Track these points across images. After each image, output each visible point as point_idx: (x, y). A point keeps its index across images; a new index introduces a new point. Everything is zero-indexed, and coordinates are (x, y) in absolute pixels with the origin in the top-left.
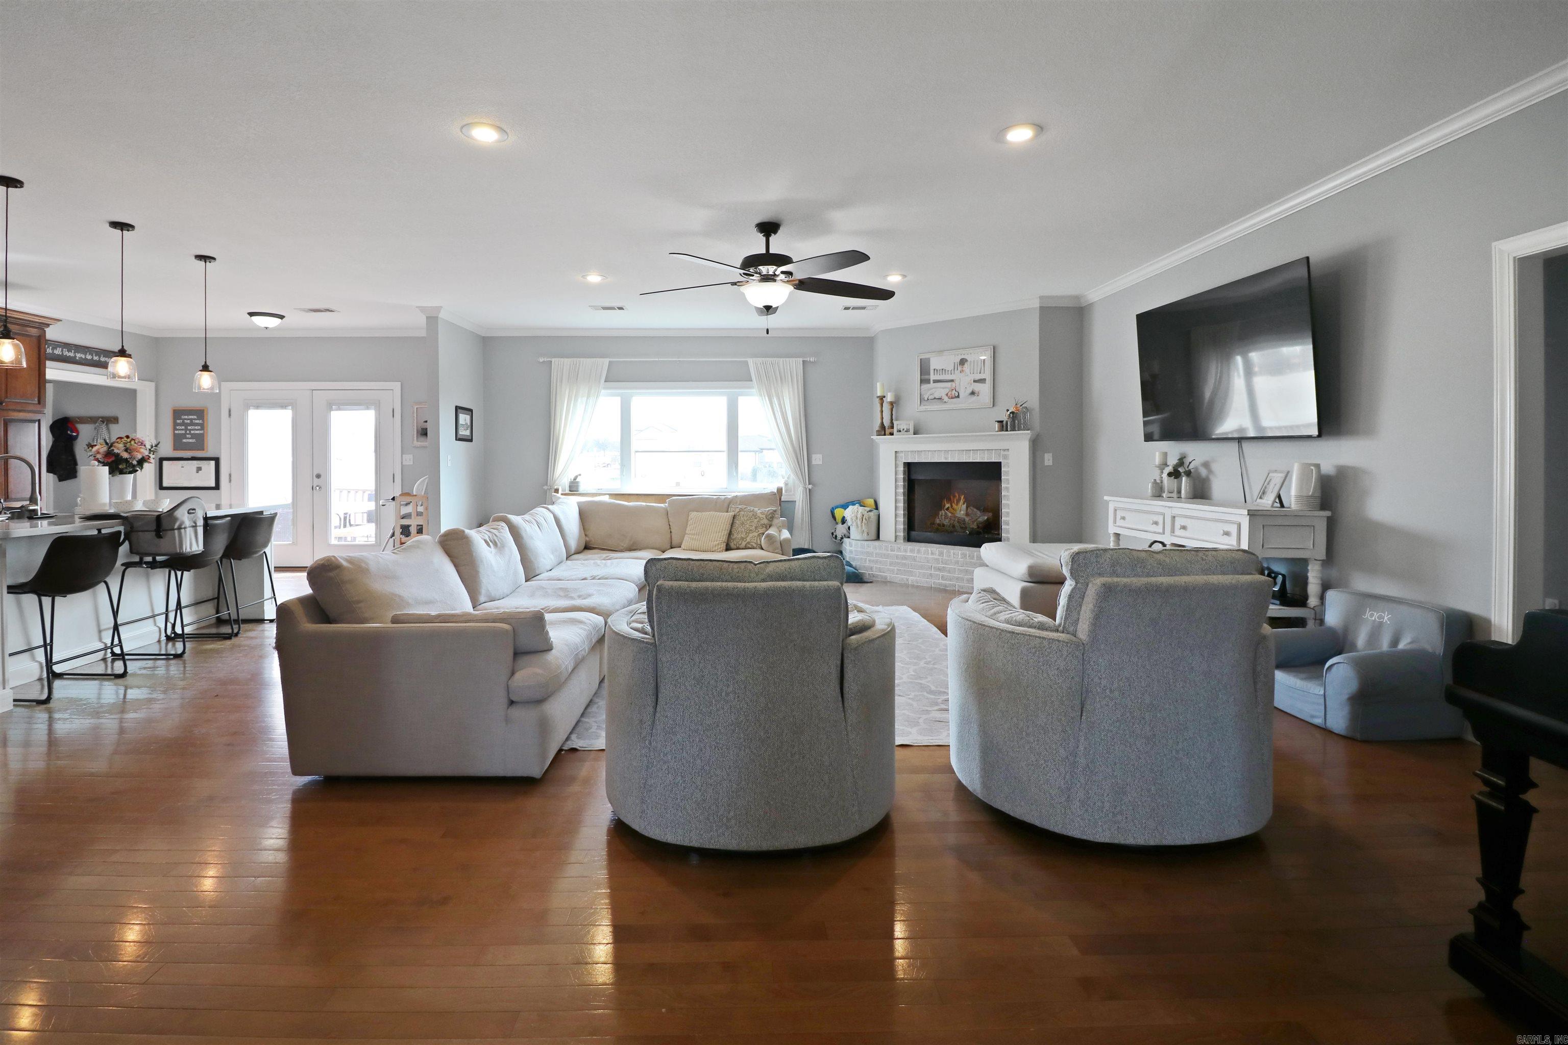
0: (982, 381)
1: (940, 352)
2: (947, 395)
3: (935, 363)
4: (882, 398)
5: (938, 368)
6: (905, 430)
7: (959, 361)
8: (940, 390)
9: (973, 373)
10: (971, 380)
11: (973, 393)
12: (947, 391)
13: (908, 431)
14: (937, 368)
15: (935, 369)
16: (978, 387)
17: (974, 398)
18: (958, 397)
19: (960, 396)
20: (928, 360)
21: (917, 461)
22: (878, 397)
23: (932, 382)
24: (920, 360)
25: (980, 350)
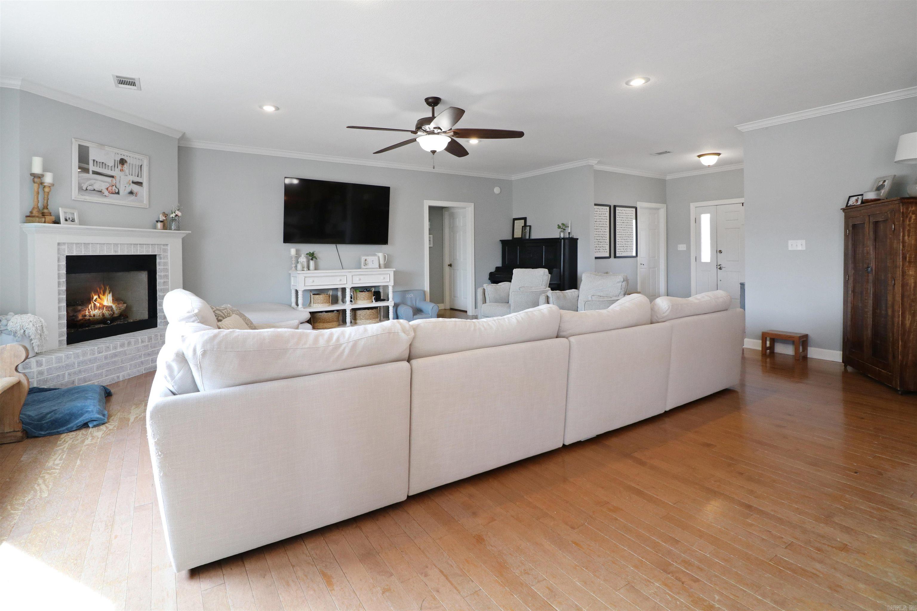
0: (140, 184)
1: (102, 145)
2: (107, 189)
3: (93, 155)
4: (37, 178)
5: (99, 160)
6: (71, 219)
7: (119, 160)
8: (101, 183)
9: (132, 175)
10: (130, 181)
11: (131, 193)
12: (107, 185)
13: (73, 221)
14: (97, 159)
15: (94, 160)
16: (135, 188)
17: (132, 197)
18: (118, 193)
19: (121, 192)
20: (88, 148)
21: (83, 254)
22: (32, 174)
23: (91, 172)
24: (80, 146)
25: (137, 156)
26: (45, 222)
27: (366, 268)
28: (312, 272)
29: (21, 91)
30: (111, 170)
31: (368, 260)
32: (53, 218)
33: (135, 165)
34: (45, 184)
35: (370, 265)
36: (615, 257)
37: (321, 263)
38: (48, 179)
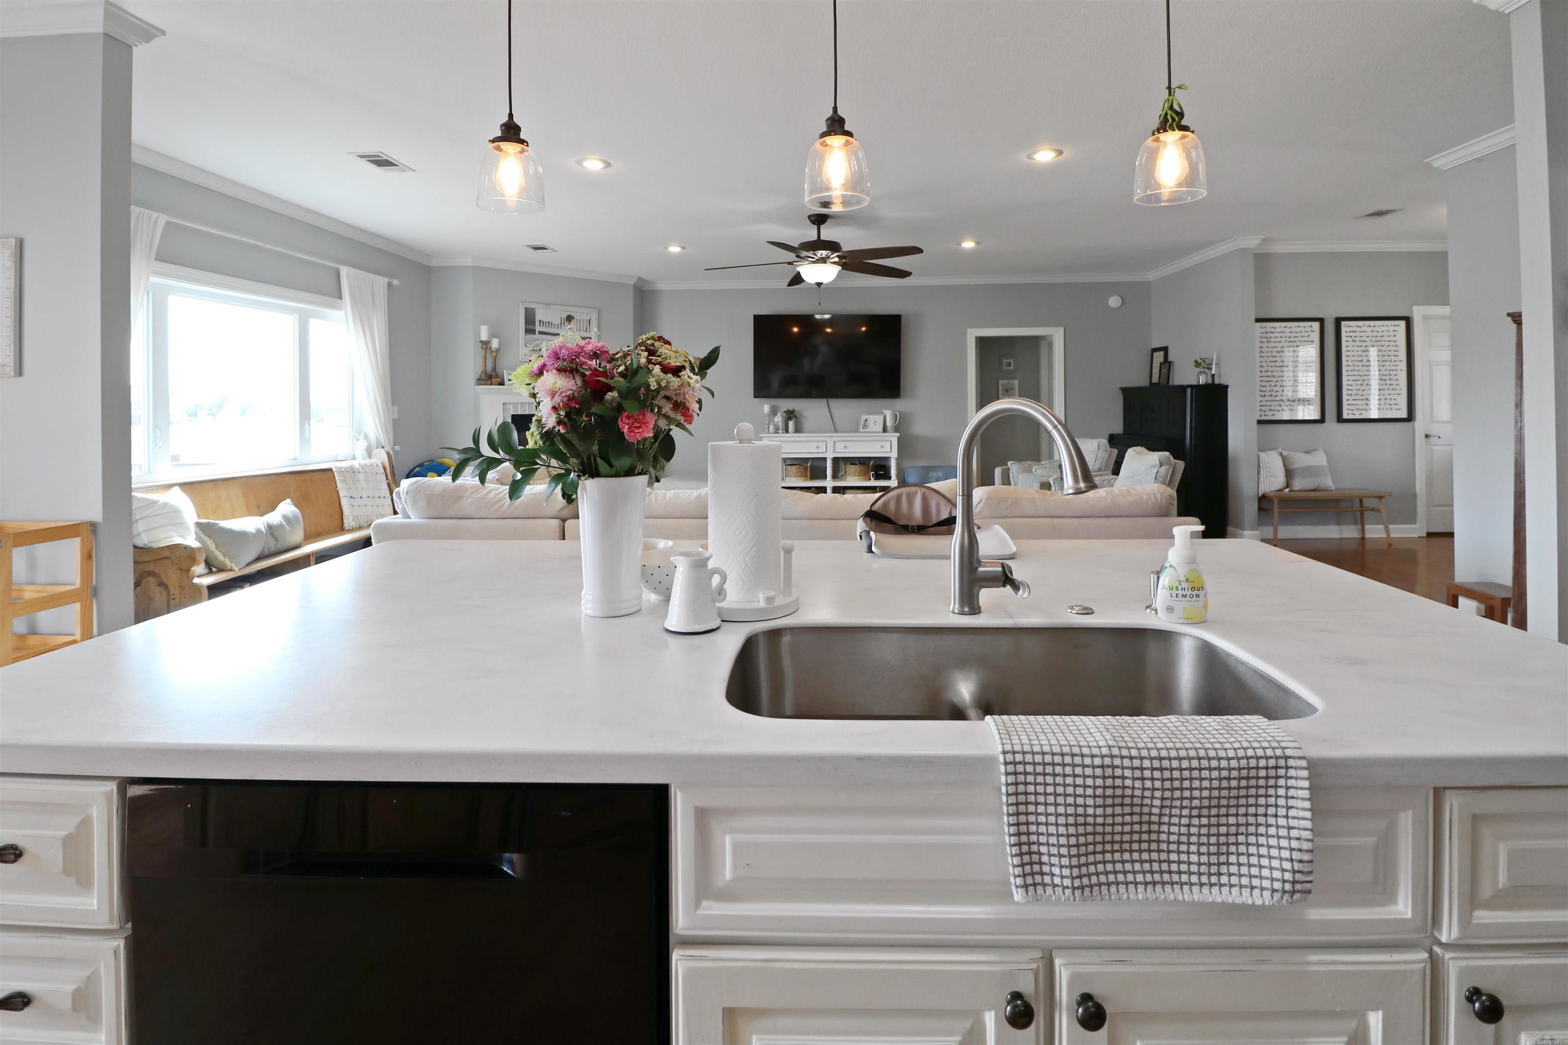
1: (548, 305)
3: (540, 315)
4: (485, 344)
5: (545, 319)
7: (565, 316)
9: (580, 331)
14: (543, 319)
15: (540, 321)
20: (534, 310)
21: (527, 413)
22: (481, 342)
23: (537, 333)
24: (526, 309)
25: (586, 310)
26: (491, 385)
27: (865, 432)
28: (792, 436)
29: (474, 267)
30: (558, 328)
31: (869, 420)
32: (499, 380)
33: (584, 320)
34: (493, 349)
35: (872, 427)
36: (1340, 419)
37: (807, 424)
38: (495, 344)
